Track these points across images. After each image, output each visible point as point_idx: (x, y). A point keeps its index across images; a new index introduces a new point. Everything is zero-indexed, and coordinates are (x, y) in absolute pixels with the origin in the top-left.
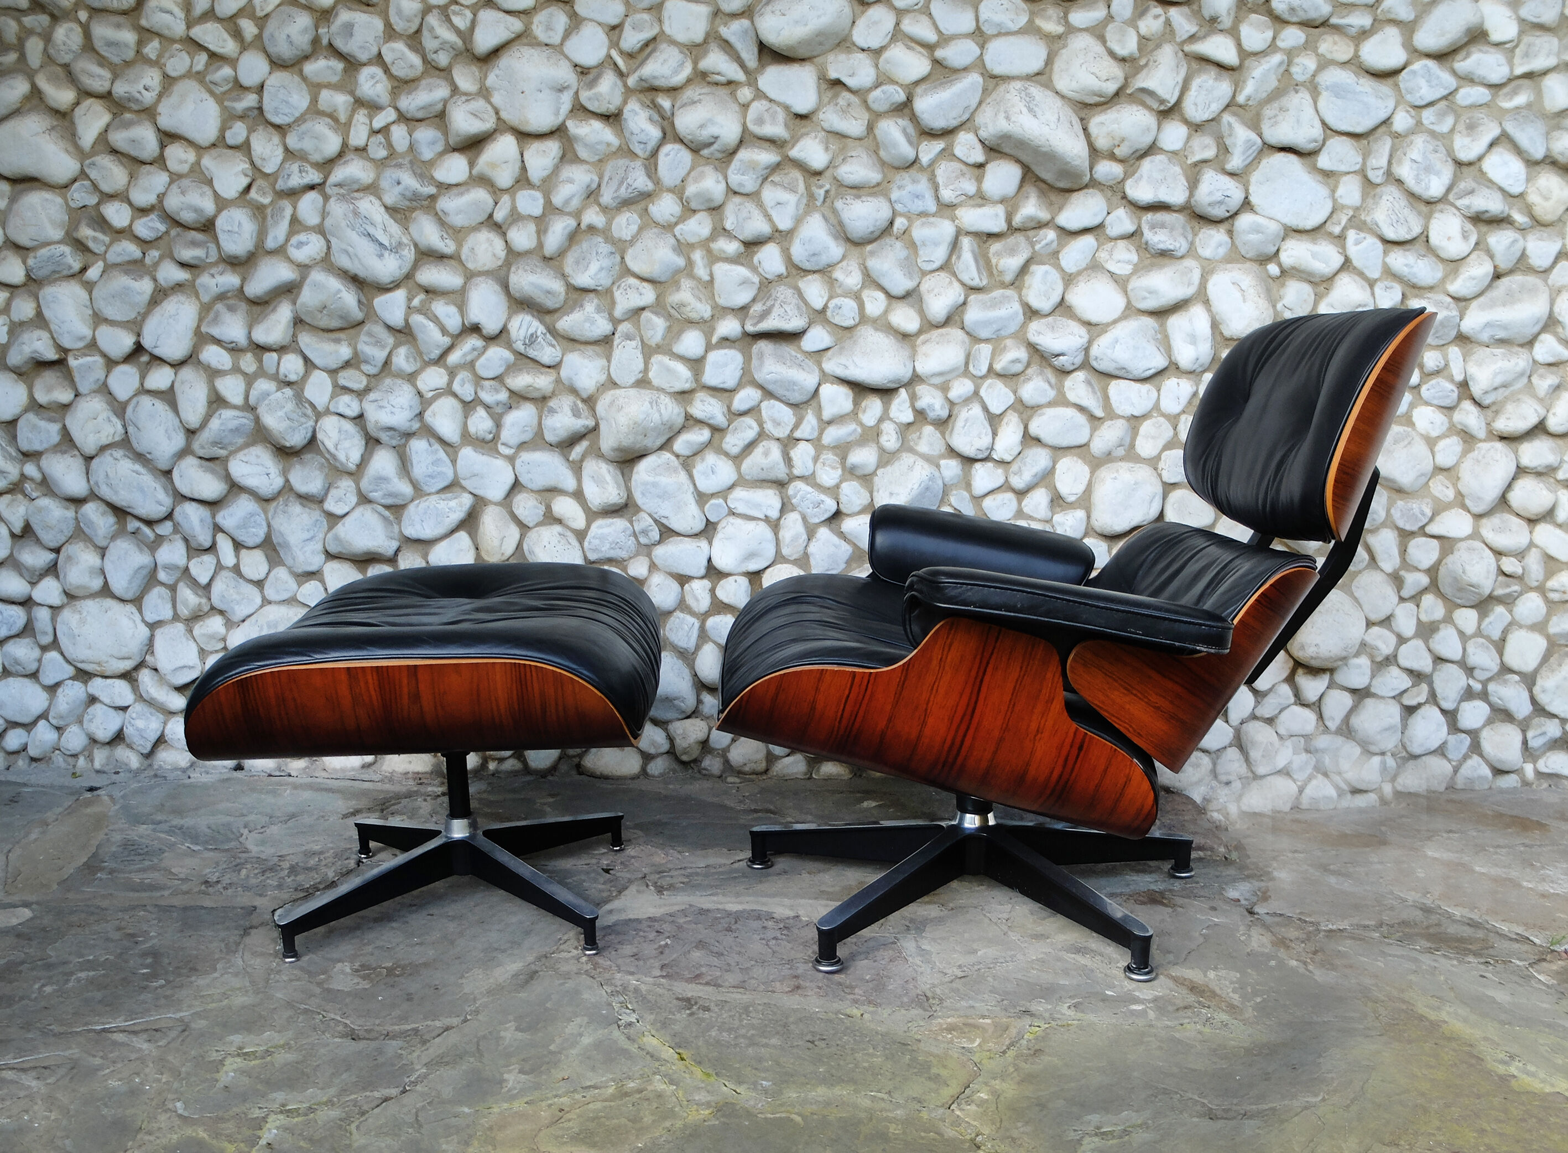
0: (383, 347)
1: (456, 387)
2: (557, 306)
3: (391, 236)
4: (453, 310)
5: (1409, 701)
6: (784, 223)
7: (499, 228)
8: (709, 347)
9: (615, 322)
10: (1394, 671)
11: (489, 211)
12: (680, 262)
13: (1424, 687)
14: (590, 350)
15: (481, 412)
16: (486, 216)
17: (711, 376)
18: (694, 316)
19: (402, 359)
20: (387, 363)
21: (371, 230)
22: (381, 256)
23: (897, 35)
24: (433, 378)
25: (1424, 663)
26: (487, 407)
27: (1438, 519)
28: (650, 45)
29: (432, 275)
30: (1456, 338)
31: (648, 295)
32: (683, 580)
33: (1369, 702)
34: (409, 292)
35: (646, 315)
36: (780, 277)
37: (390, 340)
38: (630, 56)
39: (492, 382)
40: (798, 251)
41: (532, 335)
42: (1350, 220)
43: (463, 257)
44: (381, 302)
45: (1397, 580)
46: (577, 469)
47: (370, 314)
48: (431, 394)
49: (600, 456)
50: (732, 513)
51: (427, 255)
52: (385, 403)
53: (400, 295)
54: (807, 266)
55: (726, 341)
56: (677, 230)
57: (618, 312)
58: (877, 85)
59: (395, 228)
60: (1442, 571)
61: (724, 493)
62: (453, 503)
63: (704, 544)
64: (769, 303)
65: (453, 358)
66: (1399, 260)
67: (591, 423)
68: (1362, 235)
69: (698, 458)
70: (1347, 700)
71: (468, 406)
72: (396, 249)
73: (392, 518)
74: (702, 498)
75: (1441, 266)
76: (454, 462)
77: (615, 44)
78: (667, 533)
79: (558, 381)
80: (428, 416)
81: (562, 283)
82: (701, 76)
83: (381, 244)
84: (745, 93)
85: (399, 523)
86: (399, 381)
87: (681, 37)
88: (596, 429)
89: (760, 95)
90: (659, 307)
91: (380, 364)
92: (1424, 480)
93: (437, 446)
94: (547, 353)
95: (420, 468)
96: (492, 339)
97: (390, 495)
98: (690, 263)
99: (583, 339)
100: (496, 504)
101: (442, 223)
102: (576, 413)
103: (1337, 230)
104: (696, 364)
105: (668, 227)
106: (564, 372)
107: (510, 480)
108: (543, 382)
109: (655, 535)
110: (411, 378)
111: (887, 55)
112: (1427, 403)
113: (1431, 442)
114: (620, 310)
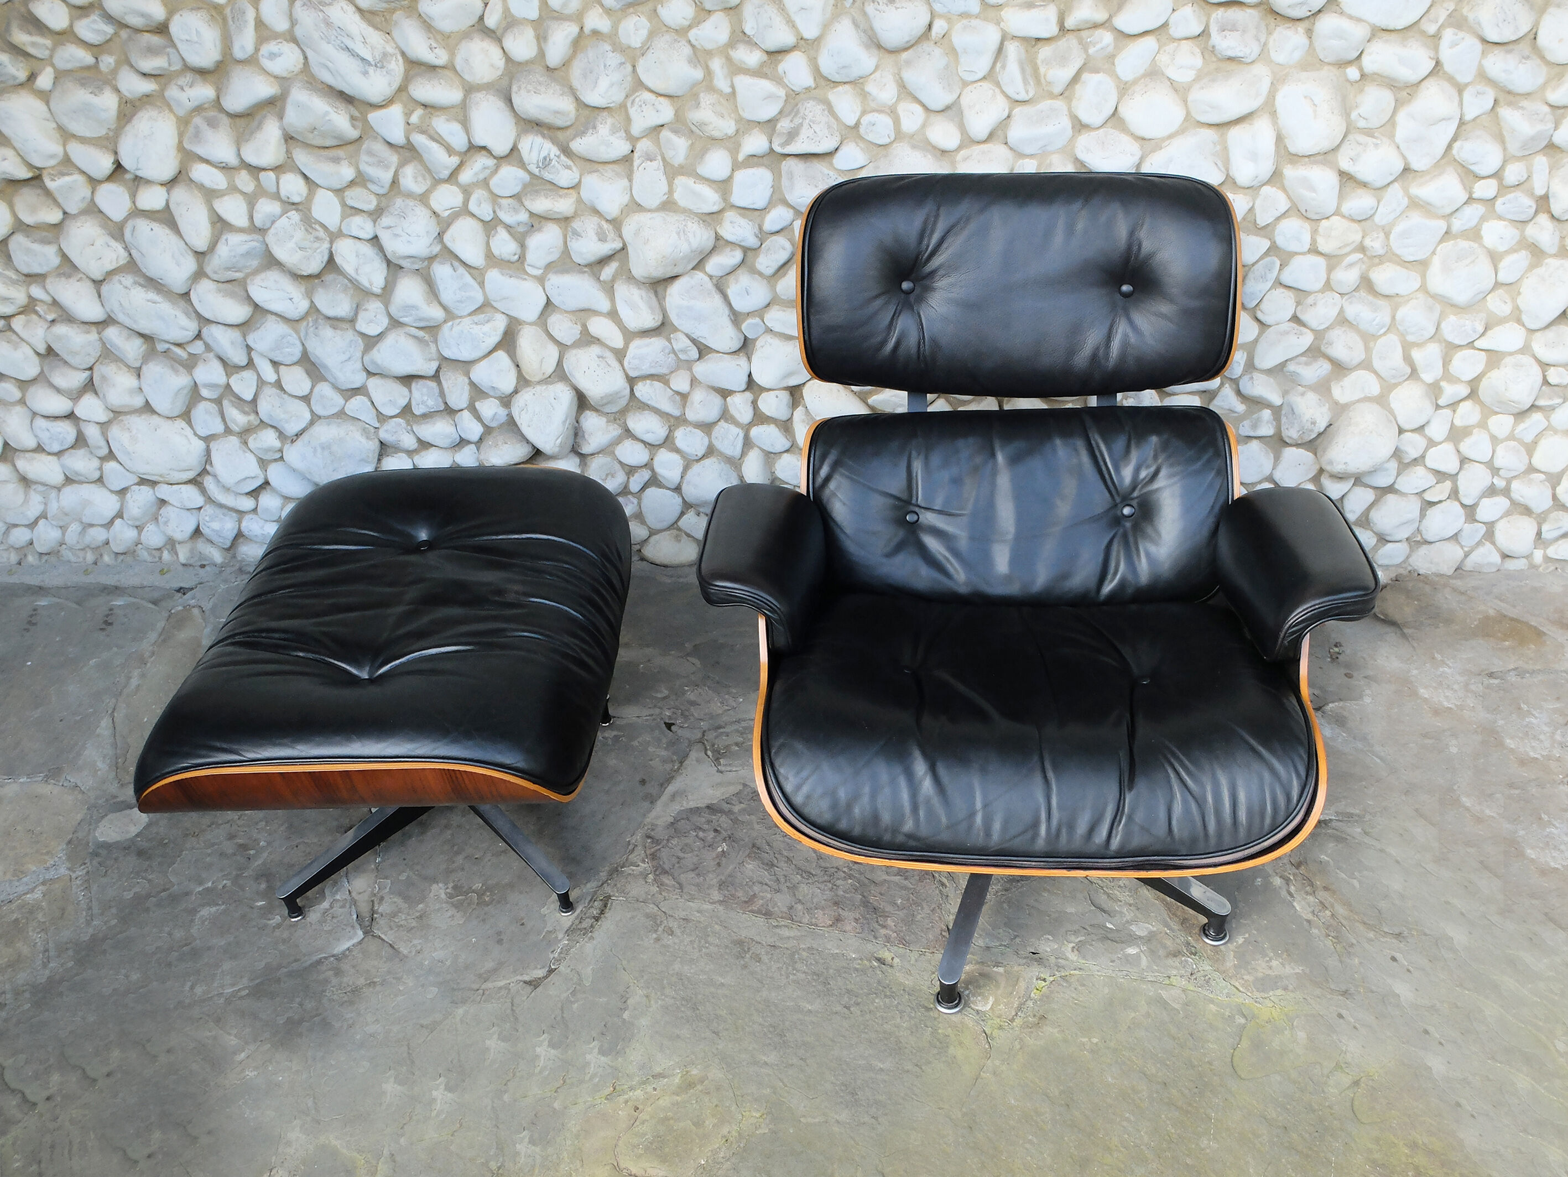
0: (387, 167)
1: (472, 207)
2: (569, 123)
3: (373, 48)
4: (456, 127)
5: (1429, 497)
6: (810, 32)
7: (494, 35)
8: (736, 166)
9: (633, 140)
10: (1419, 471)
11: (479, 13)
12: (698, 74)
13: (1448, 484)
14: (609, 171)
15: (502, 234)
16: (476, 19)
17: (740, 197)
18: (716, 134)
19: (411, 179)
20: (395, 182)
21: (351, 45)
22: (365, 73)
24: (446, 199)
25: (1451, 465)
26: (508, 227)
27: (1489, 333)
29: (425, 90)
30: (1546, 147)
31: (666, 112)
32: (725, 393)
33: (1390, 498)
34: (405, 106)
35: (665, 133)
36: (808, 89)
37: (394, 159)
39: (510, 200)
40: (827, 64)
41: (545, 158)
42: (1450, 16)
43: (458, 68)
44: (374, 117)
45: (1434, 390)
46: (609, 289)
47: (367, 132)
48: (446, 214)
49: (631, 278)
50: (769, 331)
51: (415, 67)
52: (399, 231)
53: (396, 111)
54: (837, 78)
55: (753, 160)
56: (692, 34)
57: (636, 129)
59: (375, 37)
60: (1484, 383)
61: (760, 313)
62: (486, 328)
63: (742, 361)
64: (797, 121)
65: (466, 177)
66: (1497, 64)
67: (618, 245)
68: (1461, 34)
69: (732, 278)
70: (1369, 496)
71: (490, 226)
72: (381, 62)
73: (427, 337)
74: (736, 318)
76: (482, 284)
78: (703, 350)
79: (580, 201)
80: (447, 238)
81: (571, 99)
83: (363, 59)
85: (436, 341)
86: (411, 203)
88: (624, 248)
90: (680, 125)
91: (387, 185)
92: (1482, 296)
93: (461, 270)
94: (565, 177)
95: (447, 296)
96: (501, 160)
97: (421, 320)
98: (709, 73)
99: (600, 161)
100: (530, 324)
101: (427, 26)
102: (602, 238)
103: (1432, 29)
104: (724, 186)
105: (682, 32)
106: (585, 194)
107: (543, 301)
108: (564, 205)
109: (694, 353)
110: (423, 199)
112: (1500, 218)
113: (1495, 258)
114: (638, 127)
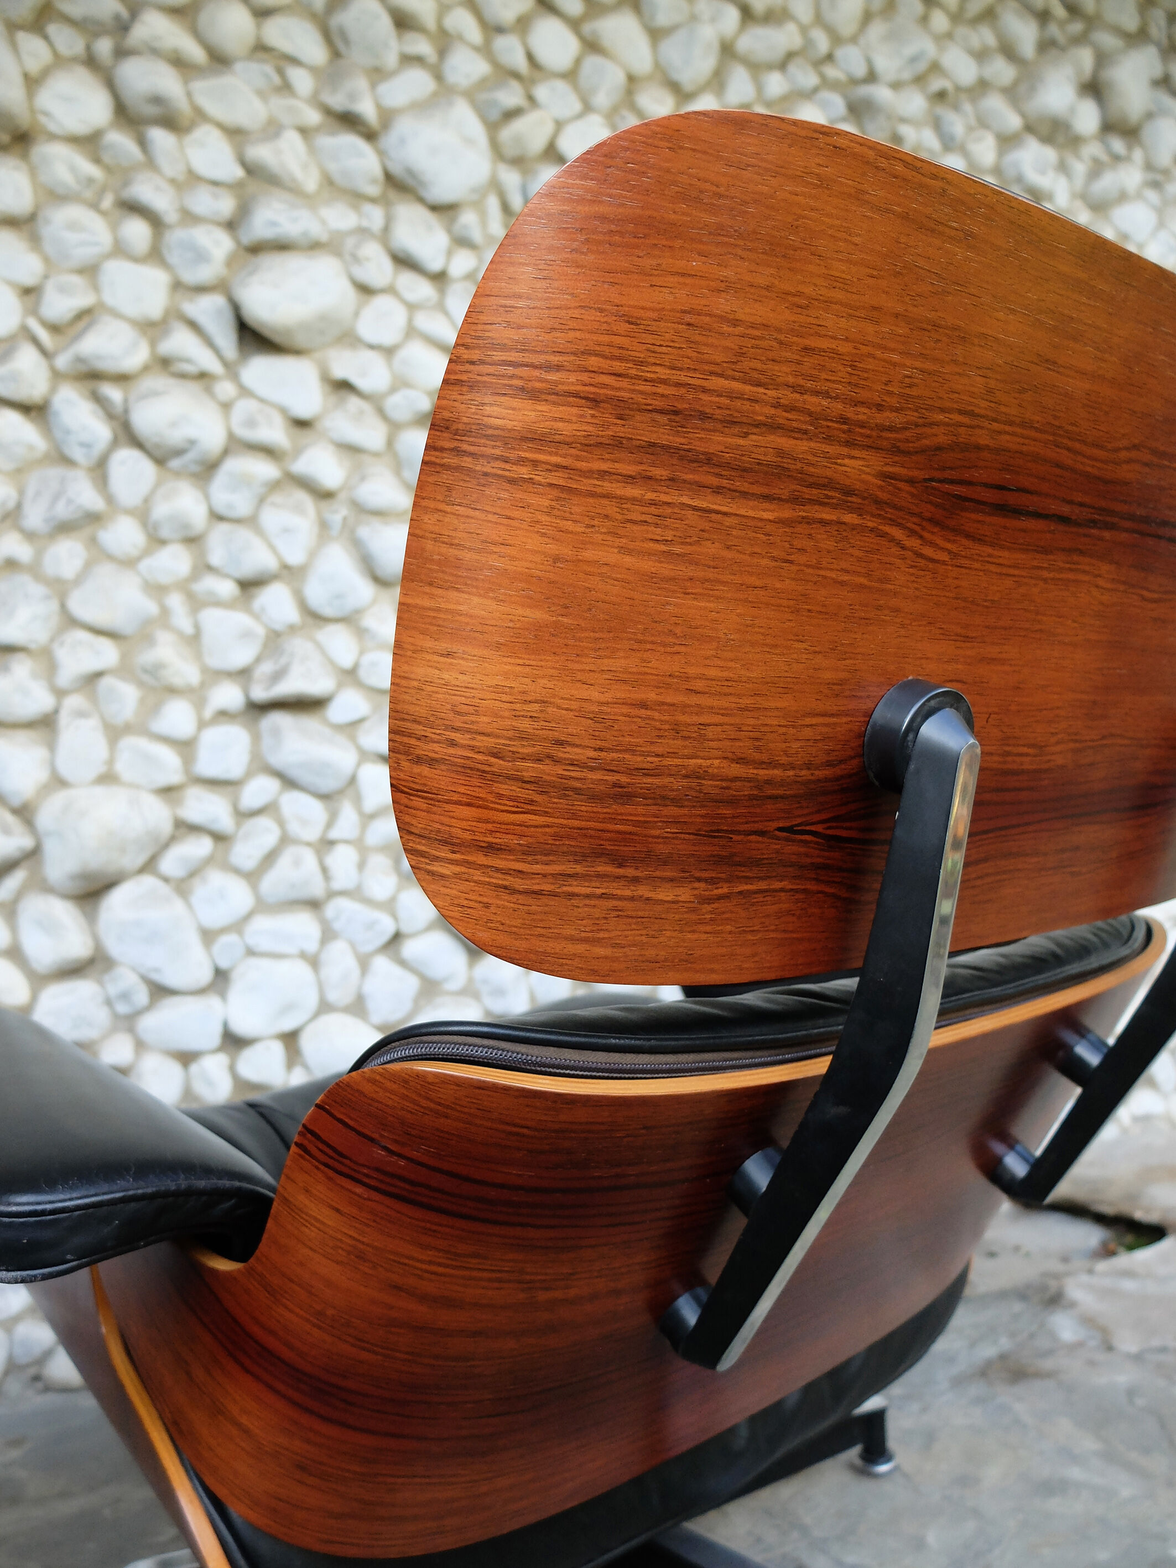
6: (295, 557)
8: (202, 725)
9: (60, 693)
12: (152, 608)
14: (22, 736)
17: (207, 766)
18: (177, 681)
23: (411, 332)
28: (85, 317)
31: (108, 654)
32: (186, 1058)
35: (106, 682)
36: (292, 629)
38: (55, 328)
40: (316, 594)
46: (9, 914)
49: (47, 888)
50: (251, 952)
54: (328, 611)
55: (223, 715)
56: (144, 565)
58: (393, 389)
61: (238, 926)
63: (213, 1001)
64: (283, 661)
67: (28, 843)
69: (196, 882)
74: (208, 936)
77: (33, 311)
78: (160, 991)
82: (164, 363)
84: (226, 389)
87: (132, 310)
88: (33, 850)
89: (245, 392)
90: (125, 670)
98: (165, 612)
99: (10, 720)
102: (5, 831)
104: (186, 747)
105: (129, 563)
109: (142, 996)
111: (402, 354)
114: (65, 677)
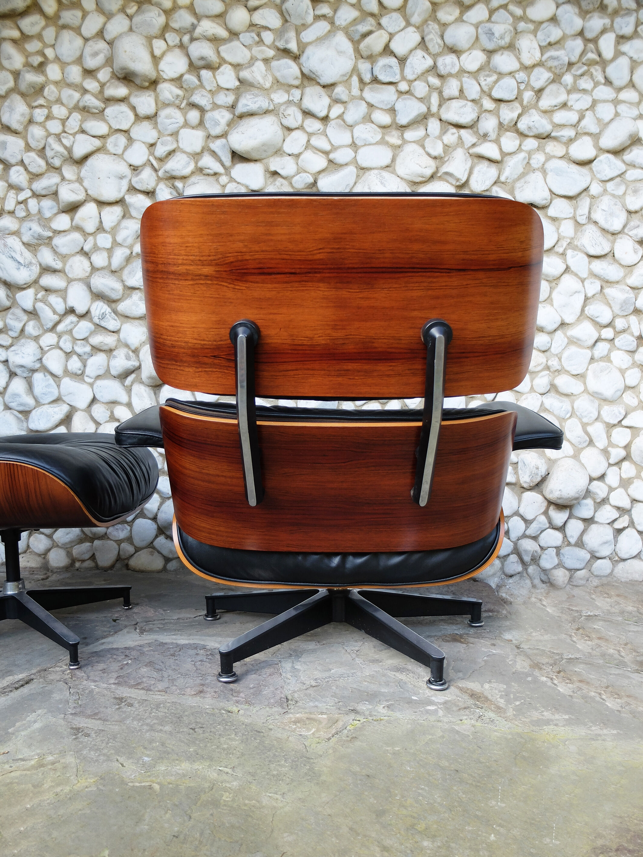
0: (20, 321)
1: (61, 344)
2: (118, 297)
3: (25, 258)
4: (60, 300)
5: (618, 525)
7: (86, 254)
10: (607, 507)
11: (81, 246)
13: (626, 518)
14: (137, 322)
15: (75, 358)
16: (80, 248)
19: (31, 328)
20: (22, 330)
21: (14, 254)
22: (18, 269)
23: (308, 146)
24: (49, 339)
25: (625, 503)
26: (79, 356)
27: (629, 416)
28: (171, 153)
29: (48, 280)
30: (633, 311)
33: (593, 527)
34: (36, 291)
37: (25, 317)
38: (160, 160)
39: (82, 341)
41: (103, 313)
42: (568, 244)
43: (66, 271)
44: (20, 296)
45: (605, 452)
46: (129, 390)
47: (14, 303)
48: (48, 348)
49: (142, 383)
51: (46, 270)
52: (19, 352)
53: (30, 292)
58: (298, 173)
59: (28, 254)
60: (633, 448)
62: (56, 409)
65: (60, 328)
66: (598, 266)
67: (137, 364)
68: (576, 252)
70: (580, 525)
71: (68, 355)
72: (28, 265)
73: (23, 418)
75: (622, 270)
76: (59, 386)
77: (152, 154)
79: (119, 340)
80: (44, 360)
81: (121, 284)
82: (200, 170)
83: (19, 262)
84: (224, 179)
85: (27, 422)
86: (29, 340)
87: (189, 149)
88: (139, 368)
89: (232, 180)
91: (18, 331)
92: (619, 393)
93: (49, 377)
94: (112, 323)
95: (38, 390)
96: (82, 317)
97: (21, 405)
99: (132, 316)
100: (82, 410)
101: (55, 252)
102: (128, 358)
103: (561, 250)
106: (122, 335)
107: (91, 397)
108: (109, 340)
110: (36, 339)
111: (302, 157)
112: (618, 349)
113: (623, 372)
